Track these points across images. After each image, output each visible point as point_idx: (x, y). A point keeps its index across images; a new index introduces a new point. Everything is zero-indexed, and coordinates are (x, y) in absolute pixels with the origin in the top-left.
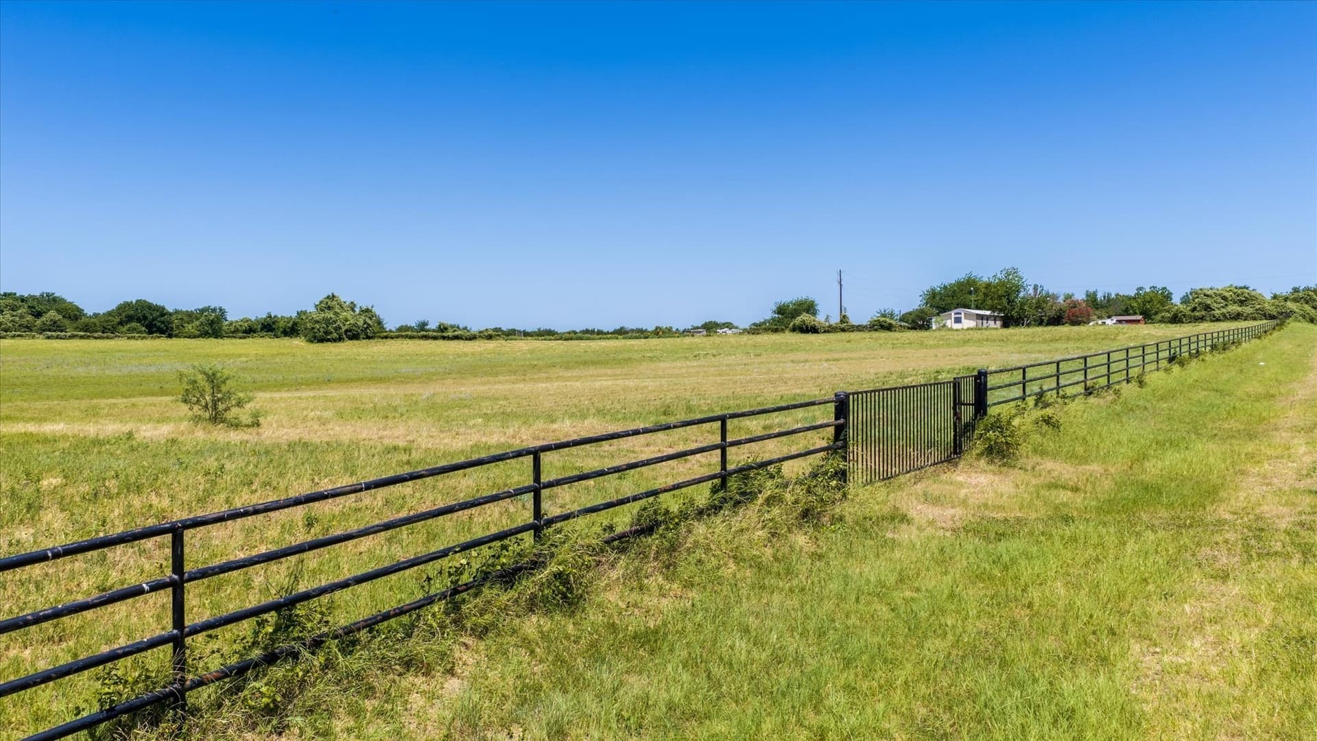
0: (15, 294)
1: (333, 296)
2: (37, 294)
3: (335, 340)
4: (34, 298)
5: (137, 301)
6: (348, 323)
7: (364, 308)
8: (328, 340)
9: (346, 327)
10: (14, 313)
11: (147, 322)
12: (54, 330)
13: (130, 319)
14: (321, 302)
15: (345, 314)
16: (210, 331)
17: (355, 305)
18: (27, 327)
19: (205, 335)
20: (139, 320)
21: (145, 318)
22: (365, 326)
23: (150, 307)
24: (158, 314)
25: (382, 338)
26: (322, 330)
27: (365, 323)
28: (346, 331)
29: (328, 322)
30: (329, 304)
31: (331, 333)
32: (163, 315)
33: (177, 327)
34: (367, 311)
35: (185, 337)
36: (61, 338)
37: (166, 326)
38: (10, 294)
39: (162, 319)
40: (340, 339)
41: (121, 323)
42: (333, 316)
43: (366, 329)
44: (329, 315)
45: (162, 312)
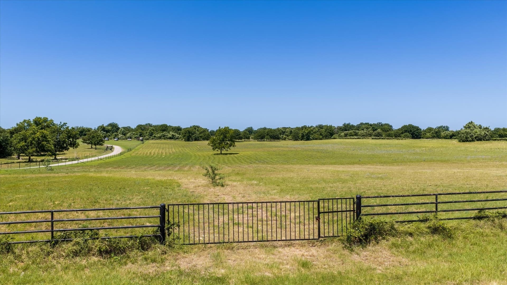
0: (369, 123)
1: (472, 122)
2: (376, 123)
3: (470, 141)
4: (375, 124)
5: (409, 125)
6: (477, 134)
7: (485, 127)
8: (467, 141)
9: (476, 136)
10: (367, 130)
11: (412, 132)
12: (379, 136)
13: (406, 131)
14: (466, 125)
15: (476, 130)
16: (436, 136)
17: (481, 126)
18: (370, 135)
19: (433, 137)
20: (408, 132)
21: (411, 131)
22: (485, 135)
23: (413, 127)
24: (416, 129)
25: (494, 140)
26: (464, 137)
27: (485, 133)
28: (476, 138)
29: (467, 133)
30: (470, 126)
31: (469, 138)
32: (418, 130)
33: (423, 134)
34: (486, 128)
35: (426, 138)
36: (376, 139)
37: (419, 134)
38: (367, 123)
39: (417, 131)
40: (473, 140)
41: (402, 133)
42: (470, 131)
43: (485, 136)
44: (468, 130)
45: (418, 129)
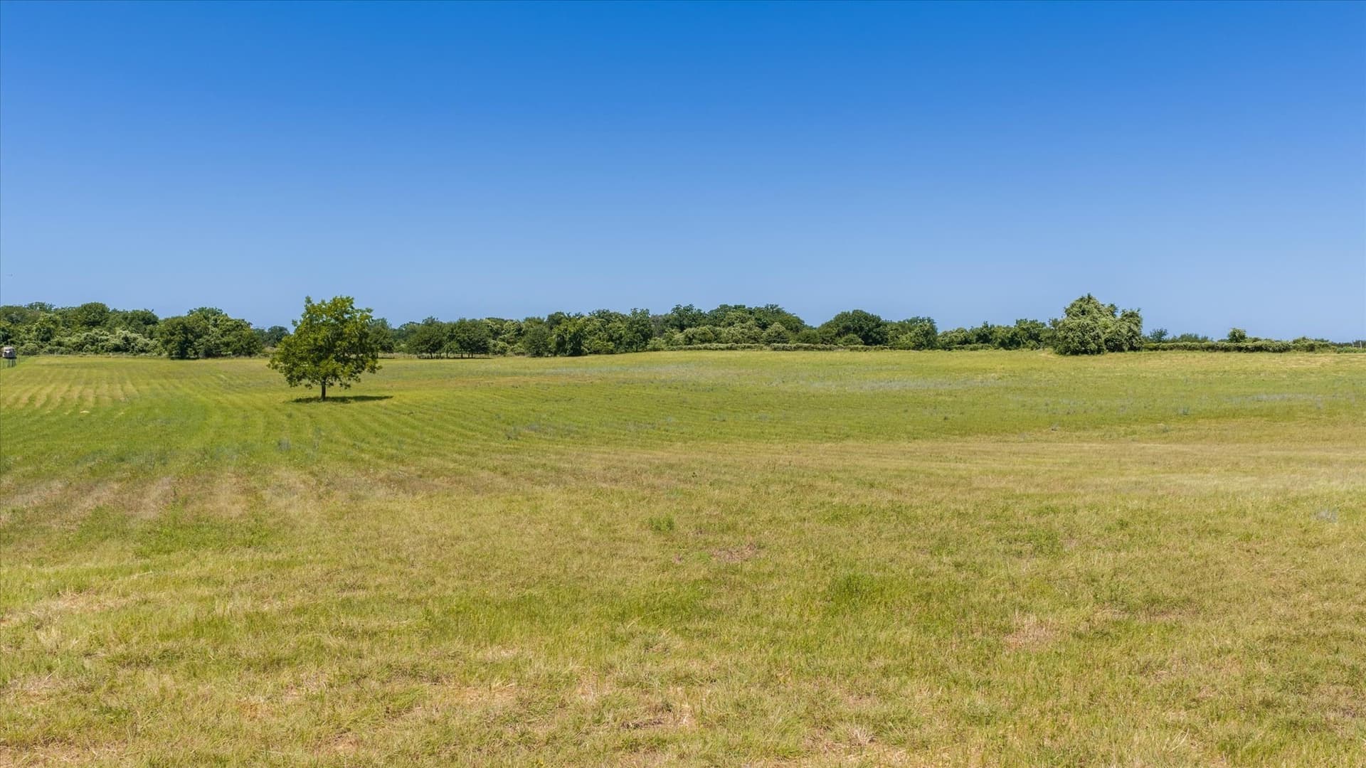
0: (744, 307)
1: (1090, 298)
2: (763, 306)
3: (1092, 352)
4: (760, 310)
5: (854, 312)
6: (1109, 330)
7: (1128, 311)
8: (1085, 352)
9: (1106, 336)
10: (744, 325)
11: (863, 333)
12: (777, 341)
13: (847, 330)
14: (1073, 306)
15: (1104, 319)
16: (925, 343)
17: (1115, 309)
18: (755, 339)
19: (919, 347)
20: (855, 331)
21: (861, 328)
22: (1130, 334)
23: (867, 318)
24: (874, 324)
25: (1151, 350)
26: (1076, 339)
27: (1130, 330)
28: (1106, 341)
29: (1084, 329)
30: (1083, 307)
31: (1088, 343)
32: (878, 325)
33: (892, 338)
34: (1132, 315)
35: (901, 349)
36: (787, 350)
37: (881, 337)
38: (740, 307)
39: (878, 329)
40: (1099, 351)
41: (839, 334)
42: (1090, 322)
43: (1130, 338)
44: (1086, 320)
45: (878, 323)
